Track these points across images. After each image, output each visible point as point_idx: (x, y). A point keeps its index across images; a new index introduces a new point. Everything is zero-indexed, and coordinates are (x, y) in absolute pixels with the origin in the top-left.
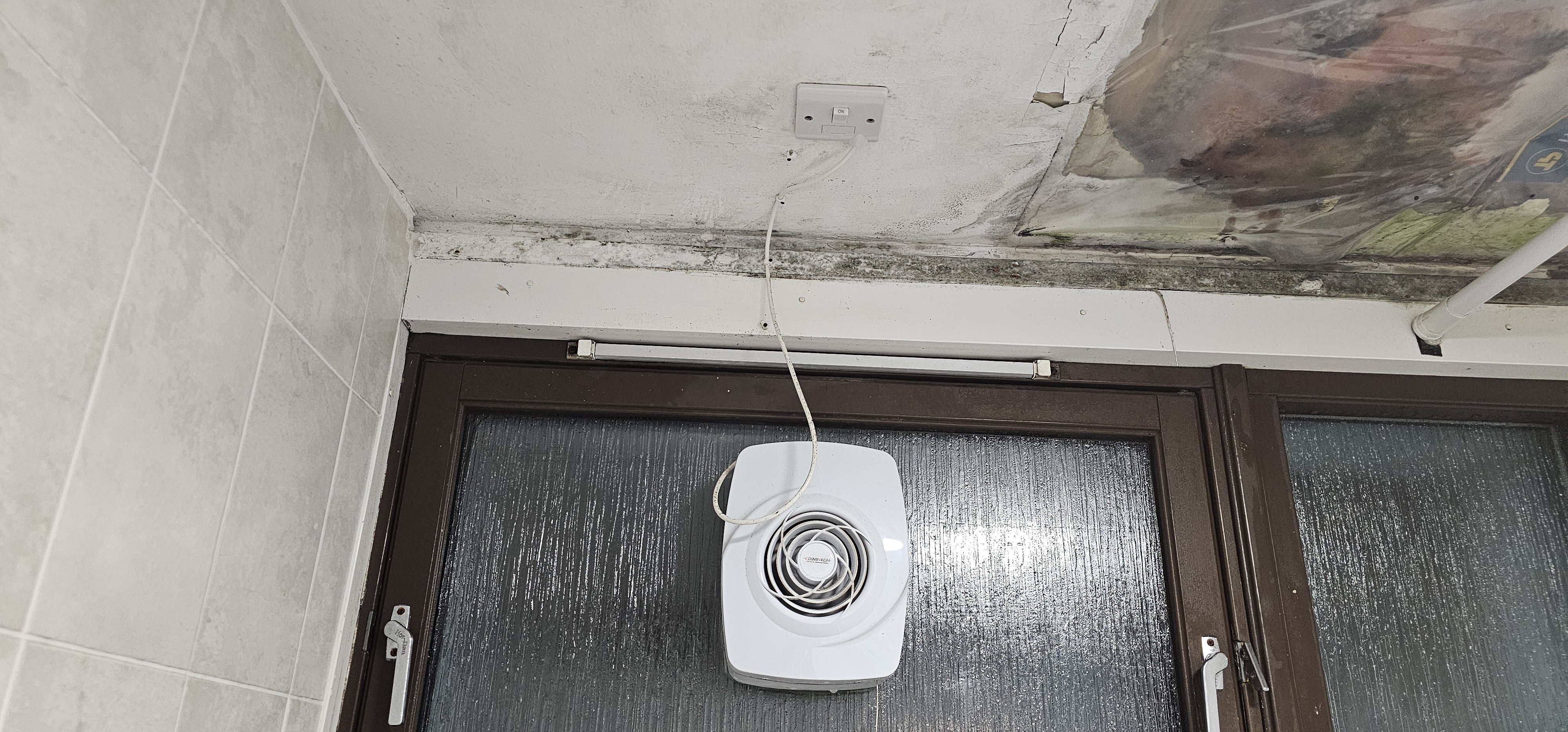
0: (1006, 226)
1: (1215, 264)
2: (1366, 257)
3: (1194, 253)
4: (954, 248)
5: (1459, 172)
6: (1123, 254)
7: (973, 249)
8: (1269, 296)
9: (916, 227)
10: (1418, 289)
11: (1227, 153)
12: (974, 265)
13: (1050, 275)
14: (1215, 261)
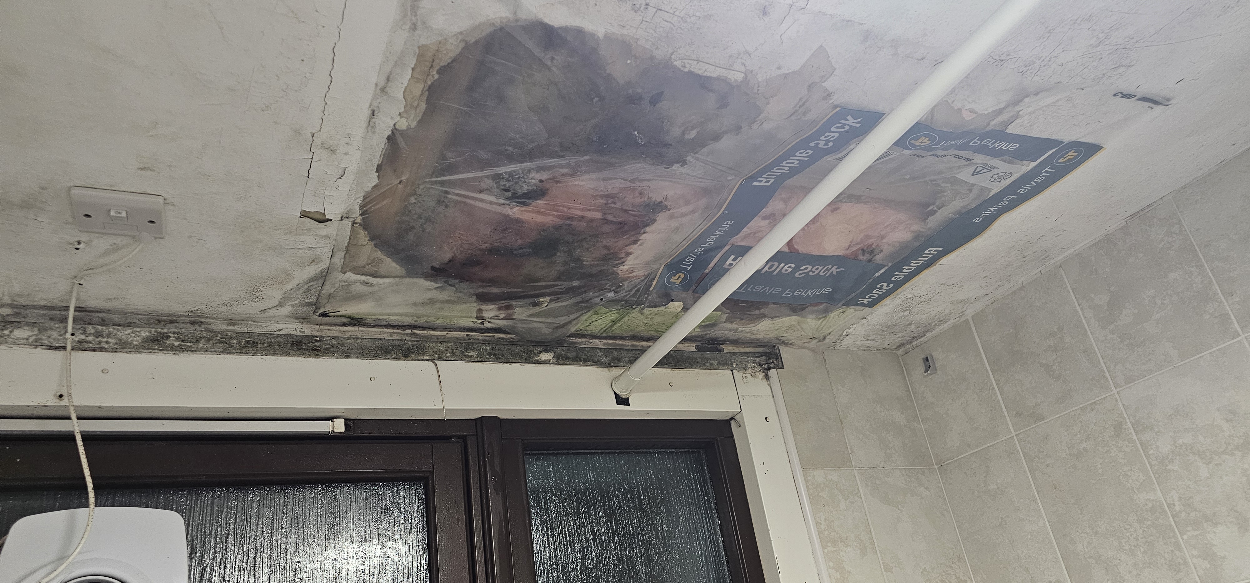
0: (305, 309)
1: (480, 340)
2: (583, 336)
3: (464, 332)
4: (264, 325)
5: (626, 283)
6: (409, 331)
7: (280, 326)
8: (516, 364)
9: (223, 307)
10: (616, 359)
11: (464, 265)
12: (280, 339)
13: (347, 348)
14: (480, 338)
